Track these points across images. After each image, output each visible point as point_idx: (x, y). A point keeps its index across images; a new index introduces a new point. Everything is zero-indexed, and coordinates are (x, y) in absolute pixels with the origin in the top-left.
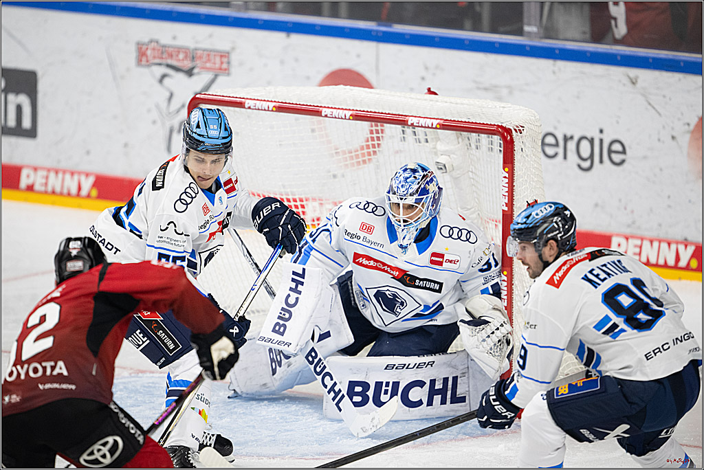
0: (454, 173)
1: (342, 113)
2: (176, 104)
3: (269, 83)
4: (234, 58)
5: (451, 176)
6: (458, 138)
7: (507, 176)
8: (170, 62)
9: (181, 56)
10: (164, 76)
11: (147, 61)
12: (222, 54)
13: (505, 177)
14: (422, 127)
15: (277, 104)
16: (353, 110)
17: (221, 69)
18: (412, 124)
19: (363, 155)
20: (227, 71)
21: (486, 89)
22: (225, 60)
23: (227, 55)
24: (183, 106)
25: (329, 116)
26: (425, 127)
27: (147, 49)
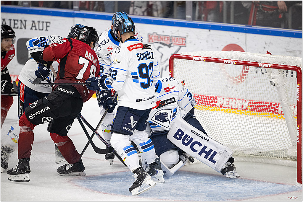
0: (278, 86)
1: (232, 62)
2: (164, 59)
3: (202, 50)
4: (188, 40)
5: (276, 87)
6: (279, 72)
7: (299, 87)
8: (161, 41)
9: (166, 39)
10: (159, 47)
11: (152, 41)
12: (183, 38)
13: (298, 87)
14: (264, 67)
15: (206, 58)
16: (236, 60)
17: (182, 44)
18: (260, 66)
19: (241, 78)
20: (185, 45)
21: (290, 52)
22: (184, 41)
23: (185, 38)
24: (167, 59)
25: (227, 63)
26: (266, 67)
27: (152, 36)
